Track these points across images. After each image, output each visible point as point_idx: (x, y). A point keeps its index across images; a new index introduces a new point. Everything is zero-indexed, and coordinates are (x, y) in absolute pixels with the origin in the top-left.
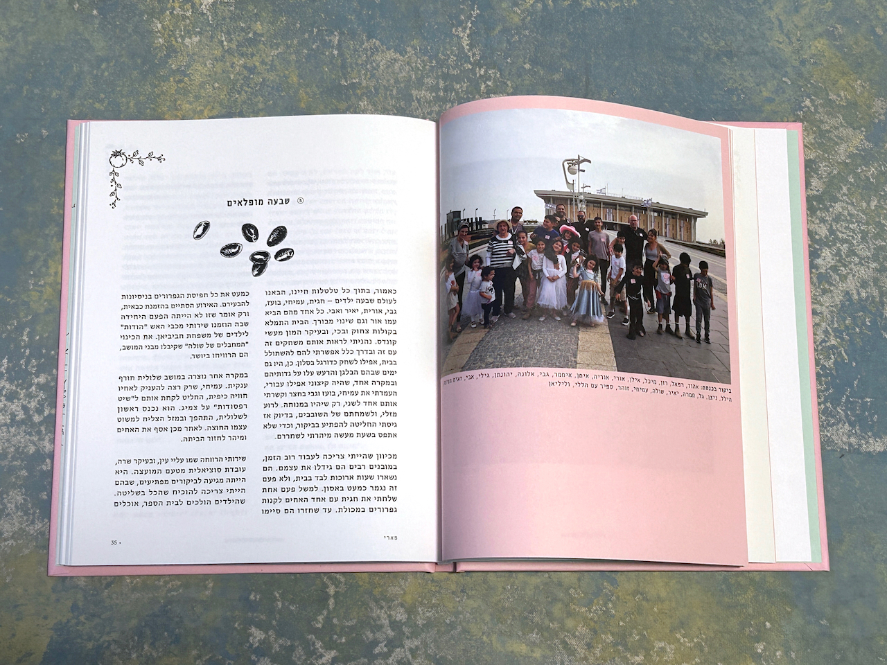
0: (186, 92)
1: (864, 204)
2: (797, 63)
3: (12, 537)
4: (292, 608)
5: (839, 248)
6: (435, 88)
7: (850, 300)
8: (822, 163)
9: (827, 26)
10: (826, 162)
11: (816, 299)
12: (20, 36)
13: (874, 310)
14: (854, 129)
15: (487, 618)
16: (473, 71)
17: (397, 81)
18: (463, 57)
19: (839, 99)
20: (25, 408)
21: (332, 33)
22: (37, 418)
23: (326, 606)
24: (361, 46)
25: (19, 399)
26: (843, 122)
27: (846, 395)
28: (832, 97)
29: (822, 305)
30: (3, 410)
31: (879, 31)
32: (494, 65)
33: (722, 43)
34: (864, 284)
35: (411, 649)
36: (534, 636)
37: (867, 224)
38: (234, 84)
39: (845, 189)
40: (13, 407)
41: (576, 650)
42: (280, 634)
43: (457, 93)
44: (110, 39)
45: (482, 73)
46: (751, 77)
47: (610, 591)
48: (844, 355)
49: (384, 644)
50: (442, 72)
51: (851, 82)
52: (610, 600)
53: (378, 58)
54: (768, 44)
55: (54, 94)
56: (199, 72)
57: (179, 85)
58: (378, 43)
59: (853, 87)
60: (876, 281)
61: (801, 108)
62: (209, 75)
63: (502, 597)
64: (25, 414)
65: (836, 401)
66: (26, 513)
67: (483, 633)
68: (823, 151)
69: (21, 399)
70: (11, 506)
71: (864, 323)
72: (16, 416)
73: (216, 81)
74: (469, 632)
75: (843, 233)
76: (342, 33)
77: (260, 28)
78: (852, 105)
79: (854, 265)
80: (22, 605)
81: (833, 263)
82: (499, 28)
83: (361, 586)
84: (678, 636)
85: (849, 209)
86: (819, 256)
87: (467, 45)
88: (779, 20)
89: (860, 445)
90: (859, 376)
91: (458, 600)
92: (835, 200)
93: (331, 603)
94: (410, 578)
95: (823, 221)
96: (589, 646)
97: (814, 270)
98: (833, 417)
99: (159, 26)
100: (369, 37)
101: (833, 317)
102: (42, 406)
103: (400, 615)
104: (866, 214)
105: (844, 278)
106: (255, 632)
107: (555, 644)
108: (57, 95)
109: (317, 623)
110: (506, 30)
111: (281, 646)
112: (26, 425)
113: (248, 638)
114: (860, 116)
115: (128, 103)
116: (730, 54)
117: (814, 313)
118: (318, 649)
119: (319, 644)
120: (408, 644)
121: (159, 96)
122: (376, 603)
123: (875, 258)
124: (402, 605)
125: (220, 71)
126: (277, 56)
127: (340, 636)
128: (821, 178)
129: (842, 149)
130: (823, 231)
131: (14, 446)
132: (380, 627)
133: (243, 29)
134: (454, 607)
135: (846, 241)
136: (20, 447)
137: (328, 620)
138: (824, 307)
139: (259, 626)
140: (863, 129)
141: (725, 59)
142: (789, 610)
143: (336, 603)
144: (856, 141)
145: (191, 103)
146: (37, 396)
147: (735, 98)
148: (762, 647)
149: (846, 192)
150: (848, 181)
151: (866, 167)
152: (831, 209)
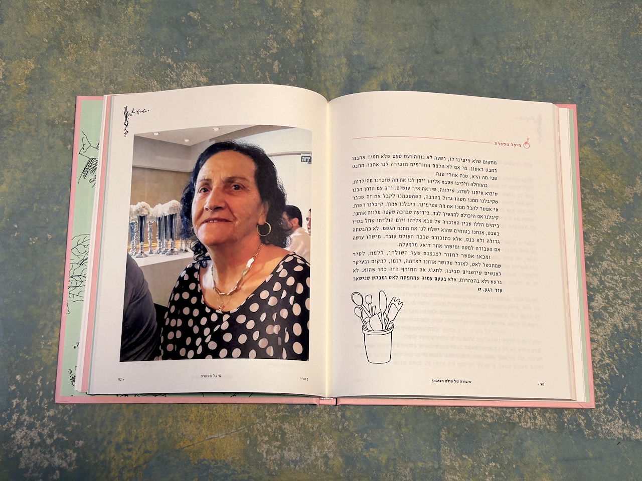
1: (623, 262)
5: (607, 293)
7: (617, 330)
8: (591, 234)
9: (590, 138)
10: (594, 233)
11: (593, 331)
13: (634, 337)
14: (612, 209)
19: (600, 188)
20: (40, 435)
22: (49, 441)
26: (604, 204)
27: (618, 399)
28: (596, 187)
29: (598, 335)
31: (626, 140)
34: (626, 319)
37: (626, 276)
39: (609, 252)
40: (32, 434)
48: (616, 370)
51: (608, 177)
55: (55, 208)
59: (609, 179)
60: (634, 316)
64: (40, 438)
65: (611, 403)
68: (592, 225)
69: (37, 428)
71: (628, 347)
72: (34, 440)
75: (609, 283)
78: (610, 192)
79: (619, 305)
81: (603, 304)
85: (613, 265)
86: (593, 300)
89: (631, 435)
90: (627, 385)
92: (602, 259)
95: (595, 274)
97: (590, 311)
98: (611, 415)
101: (606, 343)
102: (52, 432)
104: (624, 269)
105: (611, 315)
108: (57, 209)
112: (41, 446)
114: (616, 200)
117: (592, 340)
123: (633, 300)
128: (591, 245)
129: (605, 223)
130: (595, 282)
131: (34, 462)
135: (612, 288)
136: (37, 463)
138: (599, 336)
140: (619, 209)
144: (614, 217)
146: (49, 425)
149: (610, 254)
150: (610, 246)
151: (622, 235)
152: (600, 266)
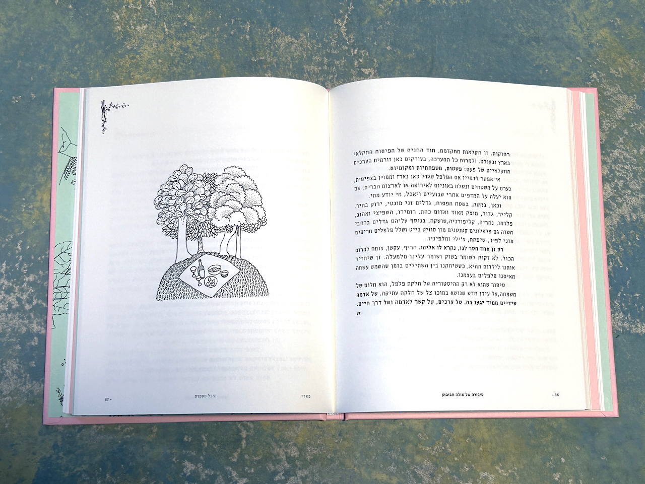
0: (137, 66)
1: (635, 151)
2: (587, 47)
3: (9, 394)
4: (215, 447)
5: (616, 183)
6: (321, 64)
7: (624, 221)
8: (604, 120)
9: (610, 19)
10: (607, 119)
12: (15, 24)
13: (642, 229)
14: (628, 96)
15: (358, 455)
16: (349, 51)
17: (293, 59)
18: (341, 41)
19: (617, 73)
20: (19, 299)
21: (245, 22)
22: (27, 307)
23: (239, 446)
24: (266, 33)
25: (14, 293)
26: (620, 90)
27: (621, 291)
28: (613, 71)
30: (3, 301)
32: (364, 47)
33: (532, 31)
34: (635, 210)
35: (302, 478)
36: (392, 468)
37: (638, 165)
38: (173, 60)
39: (621, 140)
40: (10, 299)
41: (422, 478)
42: (206, 466)
43: (337, 67)
44: (82, 26)
45: (356, 53)
46: (553, 56)
47: (448, 435)
48: (620, 262)
49: (281, 474)
50: (327, 52)
51: (626, 61)
52: (448, 442)
53: (279, 41)
54: (567, 32)
55: (41, 67)
56: (147, 51)
57: (132, 61)
58: (279, 30)
59: (627, 64)
61: (589, 80)
62: (155, 53)
63: (368, 439)
64: (19, 304)
65: (613, 296)
66: (20, 377)
67: (355, 466)
68: (605, 111)
69: (16, 293)
70: (8, 372)
71: (634, 239)
72: (12, 305)
73: (159, 58)
74: (344, 465)
75: (620, 172)
76: (252, 23)
77: (192, 18)
78: (627, 77)
79: (628, 196)
80: (16, 444)
81: (612, 194)
82: (368, 19)
83: (266, 431)
84: (497, 468)
85: (624, 154)
87: (345, 32)
88: (574, 14)
89: (631, 329)
90: (631, 278)
91: (336, 441)
92: (614, 147)
93: (243, 444)
94: (301, 425)
95: (605, 163)
96: (432, 476)
99: (118, 17)
100: (273, 25)
101: (612, 234)
102: (31, 298)
103: (294, 452)
104: (636, 158)
105: (620, 205)
106: (188, 464)
107: (407, 474)
108: (42, 67)
109: (233, 458)
110: (373, 21)
111: (206, 475)
112: (19, 312)
113: (183, 469)
114: (633, 86)
115: (95, 74)
116: (537, 40)
118: (233, 477)
119: (234, 474)
120: (300, 473)
121: (117, 68)
122: (276, 442)
124: (295, 445)
125: (163, 51)
126: (205, 39)
127: (250, 468)
128: (604, 131)
129: (619, 110)
130: (606, 171)
131: (11, 327)
132: (278, 462)
133: (179, 19)
134: (333, 447)
135: (620, 178)
136: (15, 328)
137: (241, 455)
139: (191, 460)
140: (635, 95)
141: (534, 43)
142: (578, 449)
143: (247, 443)
144: (629, 104)
145: (141, 74)
146: (28, 291)
147: (541, 72)
148: (558, 476)
149: (622, 142)
150: (623, 134)
151: (636, 123)
152: (611, 155)
